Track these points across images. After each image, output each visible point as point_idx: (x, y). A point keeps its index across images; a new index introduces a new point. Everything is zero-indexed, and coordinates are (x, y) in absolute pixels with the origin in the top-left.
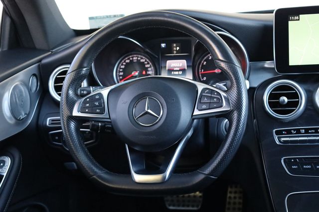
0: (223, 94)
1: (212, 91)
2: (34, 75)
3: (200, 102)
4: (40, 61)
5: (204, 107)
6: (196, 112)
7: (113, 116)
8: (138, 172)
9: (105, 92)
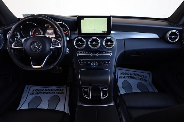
0: (59, 42)
1: (56, 41)
2: (2, 33)
3: (52, 44)
4: (3, 29)
5: (54, 45)
6: (51, 47)
7: (25, 48)
8: (34, 65)
9: (23, 40)
